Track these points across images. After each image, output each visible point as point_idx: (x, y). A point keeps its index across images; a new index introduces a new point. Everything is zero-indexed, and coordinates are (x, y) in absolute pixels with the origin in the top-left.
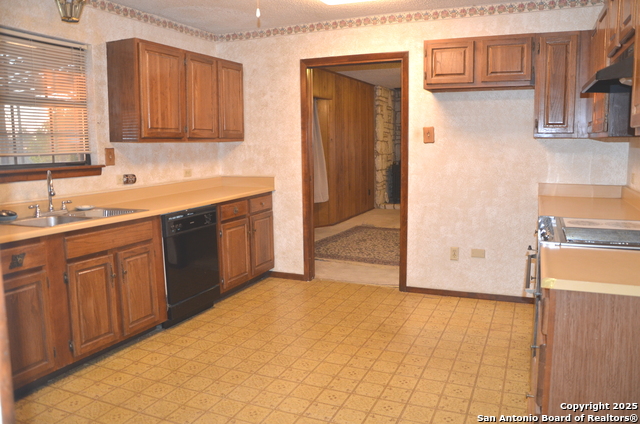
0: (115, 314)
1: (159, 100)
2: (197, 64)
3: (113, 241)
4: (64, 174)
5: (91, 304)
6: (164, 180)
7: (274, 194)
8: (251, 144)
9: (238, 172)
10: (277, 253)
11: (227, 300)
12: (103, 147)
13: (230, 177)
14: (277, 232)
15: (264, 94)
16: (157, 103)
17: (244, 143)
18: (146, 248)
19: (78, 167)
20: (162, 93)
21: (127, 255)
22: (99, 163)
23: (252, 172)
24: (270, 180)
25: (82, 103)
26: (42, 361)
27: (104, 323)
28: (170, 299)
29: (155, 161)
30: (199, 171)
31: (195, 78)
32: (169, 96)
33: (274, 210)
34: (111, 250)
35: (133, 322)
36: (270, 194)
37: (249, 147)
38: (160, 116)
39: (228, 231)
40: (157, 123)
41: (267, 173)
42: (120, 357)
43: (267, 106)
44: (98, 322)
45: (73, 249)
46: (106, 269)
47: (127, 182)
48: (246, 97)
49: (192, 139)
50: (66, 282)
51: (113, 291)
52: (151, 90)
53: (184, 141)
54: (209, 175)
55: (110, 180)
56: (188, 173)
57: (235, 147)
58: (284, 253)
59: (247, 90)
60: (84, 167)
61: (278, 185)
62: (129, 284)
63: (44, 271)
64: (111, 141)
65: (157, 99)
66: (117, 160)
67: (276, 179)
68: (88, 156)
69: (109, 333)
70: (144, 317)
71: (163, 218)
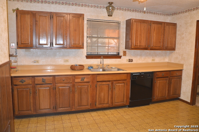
0: (110, 99)
1: (139, 37)
2: (155, 25)
3: (112, 78)
4: (109, 58)
5: (102, 94)
6: (144, 62)
7: (183, 71)
8: (177, 52)
9: (173, 61)
10: (182, 92)
11: (156, 104)
12: (123, 51)
13: (170, 63)
14: (183, 84)
15: (183, 34)
16: (138, 38)
17: (175, 51)
18: (124, 82)
19: (115, 56)
20: (140, 35)
21: (116, 83)
22: (121, 55)
23: (177, 62)
24: (182, 65)
25: (118, 38)
26: (87, 105)
27: (106, 101)
28: (131, 99)
29: (141, 55)
30: (158, 60)
31: (154, 29)
32: (143, 36)
33: (182, 76)
34: (112, 81)
35: (116, 103)
36: (181, 70)
37: (177, 53)
38: (139, 42)
39: (158, 81)
40: (138, 44)
41: (182, 62)
42: (110, 111)
43: (183, 38)
44: (104, 100)
45: (99, 78)
46: (108, 86)
47: (129, 61)
48: (177, 35)
49: (151, 49)
50: (96, 87)
51: (110, 92)
52: (136, 34)
53: (148, 50)
54: (162, 61)
55: (124, 60)
56: (153, 60)
57: (172, 52)
58: (184, 93)
59: (178, 33)
60: (117, 56)
61: (185, 68)
62: (116, 91)
63: (90, 83)
64: (125, 49)
65: (138, 37)
66: (127, 54)
67: (184, 65)
68: (119, 53)
69: (107, 103)
70: (120, 102)
71: (132, 74)
